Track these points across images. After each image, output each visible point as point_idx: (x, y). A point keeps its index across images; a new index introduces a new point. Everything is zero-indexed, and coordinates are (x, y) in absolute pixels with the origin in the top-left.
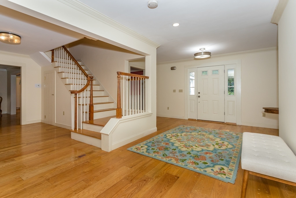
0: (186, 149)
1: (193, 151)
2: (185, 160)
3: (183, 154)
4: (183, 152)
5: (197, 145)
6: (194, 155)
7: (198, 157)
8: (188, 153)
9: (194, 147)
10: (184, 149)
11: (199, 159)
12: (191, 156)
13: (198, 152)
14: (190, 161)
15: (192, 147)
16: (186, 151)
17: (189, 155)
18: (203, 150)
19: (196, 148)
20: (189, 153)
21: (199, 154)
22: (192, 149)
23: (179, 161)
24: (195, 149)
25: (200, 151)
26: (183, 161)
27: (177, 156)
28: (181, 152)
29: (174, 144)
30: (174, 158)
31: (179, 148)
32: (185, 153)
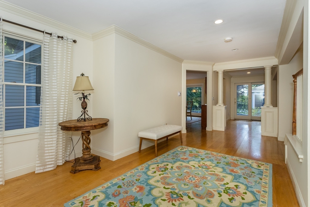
0: (206, 163)
1: (199, 161)
2: (206, 154)
3: (208, 158)
4: (209, 160)
5: (193, 167)
6: (198, 157)
7: (195, 156)
8: (204, 159)
9: (196, 166)
10: (208, 163)
11: (195, 154)
12: (201, 156)
13: (194, 160)
14: (202, 153)
15: (199, 166)
16: (205, 161)
17: (203, 157)
18: (188, 162)
19: (194, 164)
20: (202, 159)
21: (194, 158)
22: (200, 163)
23: (210, 153)
24: (196, 164)
25: (191, 161)
26: (207, 153)
27: (213, 157)
28: (210, 160)
29: (223, 171)
30: (215, 155)
31: (214, 165)
32: (206, 159)
